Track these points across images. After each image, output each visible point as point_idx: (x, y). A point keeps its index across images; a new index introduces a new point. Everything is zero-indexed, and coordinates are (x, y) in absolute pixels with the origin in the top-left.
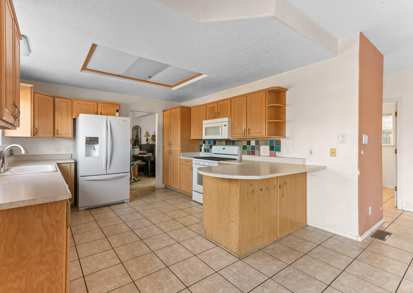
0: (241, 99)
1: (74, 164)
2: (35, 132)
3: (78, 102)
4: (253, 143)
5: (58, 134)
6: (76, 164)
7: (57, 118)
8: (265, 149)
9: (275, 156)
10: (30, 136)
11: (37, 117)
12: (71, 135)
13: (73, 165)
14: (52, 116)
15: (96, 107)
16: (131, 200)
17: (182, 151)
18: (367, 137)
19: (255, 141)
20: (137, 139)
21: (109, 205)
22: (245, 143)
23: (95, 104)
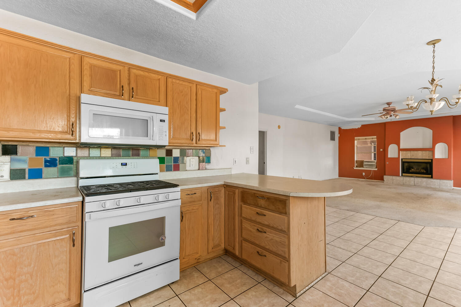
0: (185, 85)
4: (176, 153)
8: (191, 162)
9: (205, 169)
19: (179, 150)
22: (162, 153)
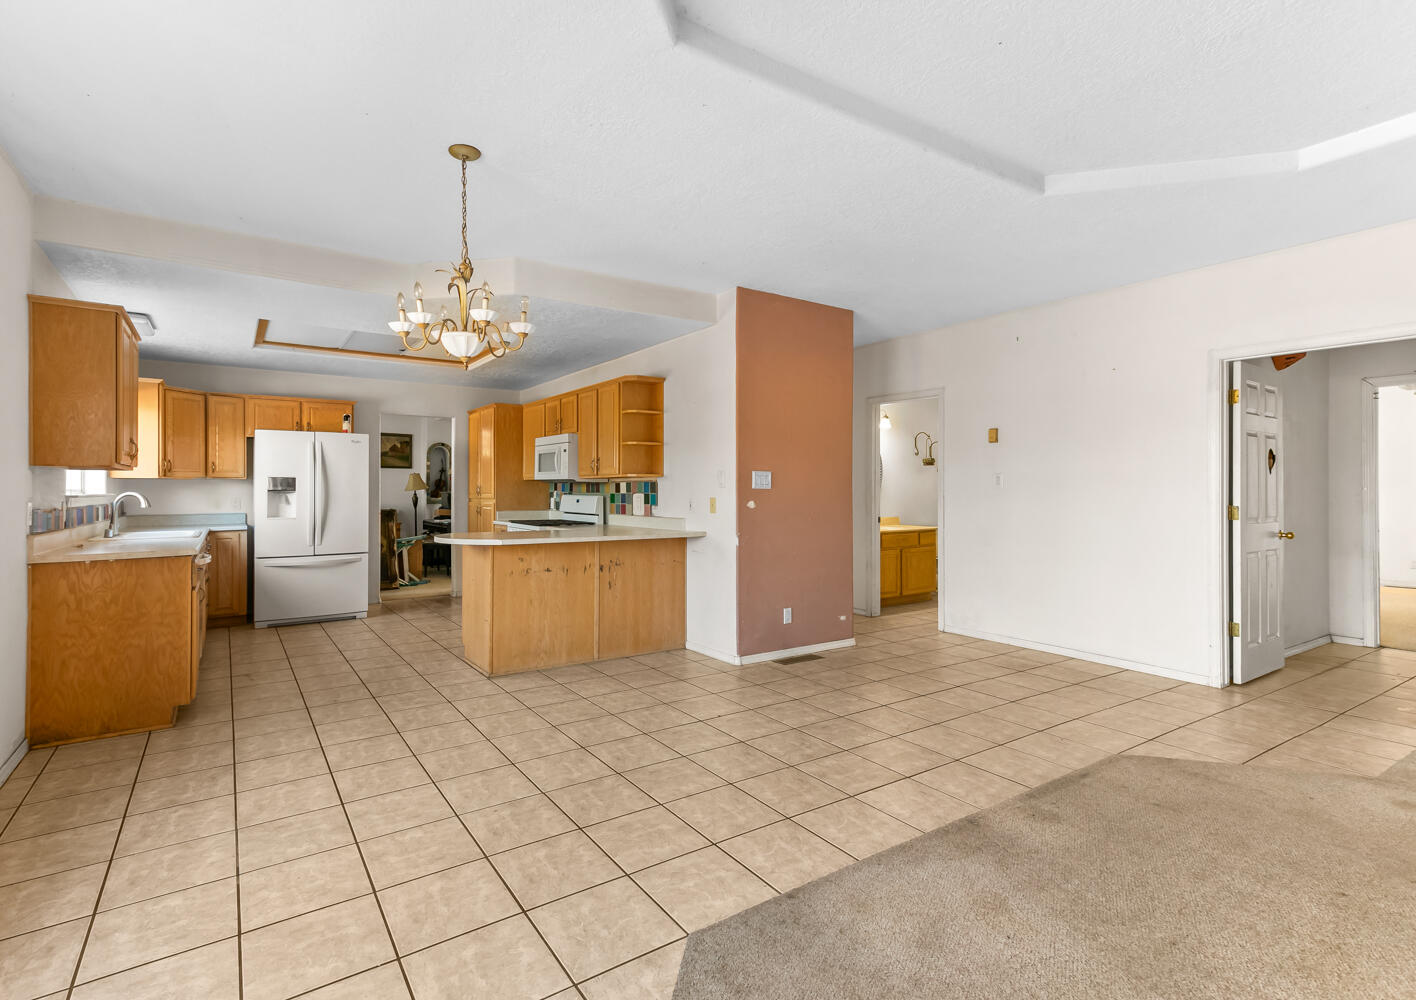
0: (590, 395)
1: (246, 533)
2: (167, 470)
3: (257, 401)
4: (623, 490)
5: (213, 471)
6: (251, 532)
7: (215, 439)
8: (638, 502)
9: (651, 515)
10: (155, 475)
11: (171, 438)
12: (241, 471)
13: (244, 536)
14: (202, 435)
15: (297, 412)
16: (370, 614)
17: (498, 507)
18: (767, 476)
19: (625, 483)
20: (443, 478)
21: (318, 621)
22: (613, 489)
23: (296, 405)
